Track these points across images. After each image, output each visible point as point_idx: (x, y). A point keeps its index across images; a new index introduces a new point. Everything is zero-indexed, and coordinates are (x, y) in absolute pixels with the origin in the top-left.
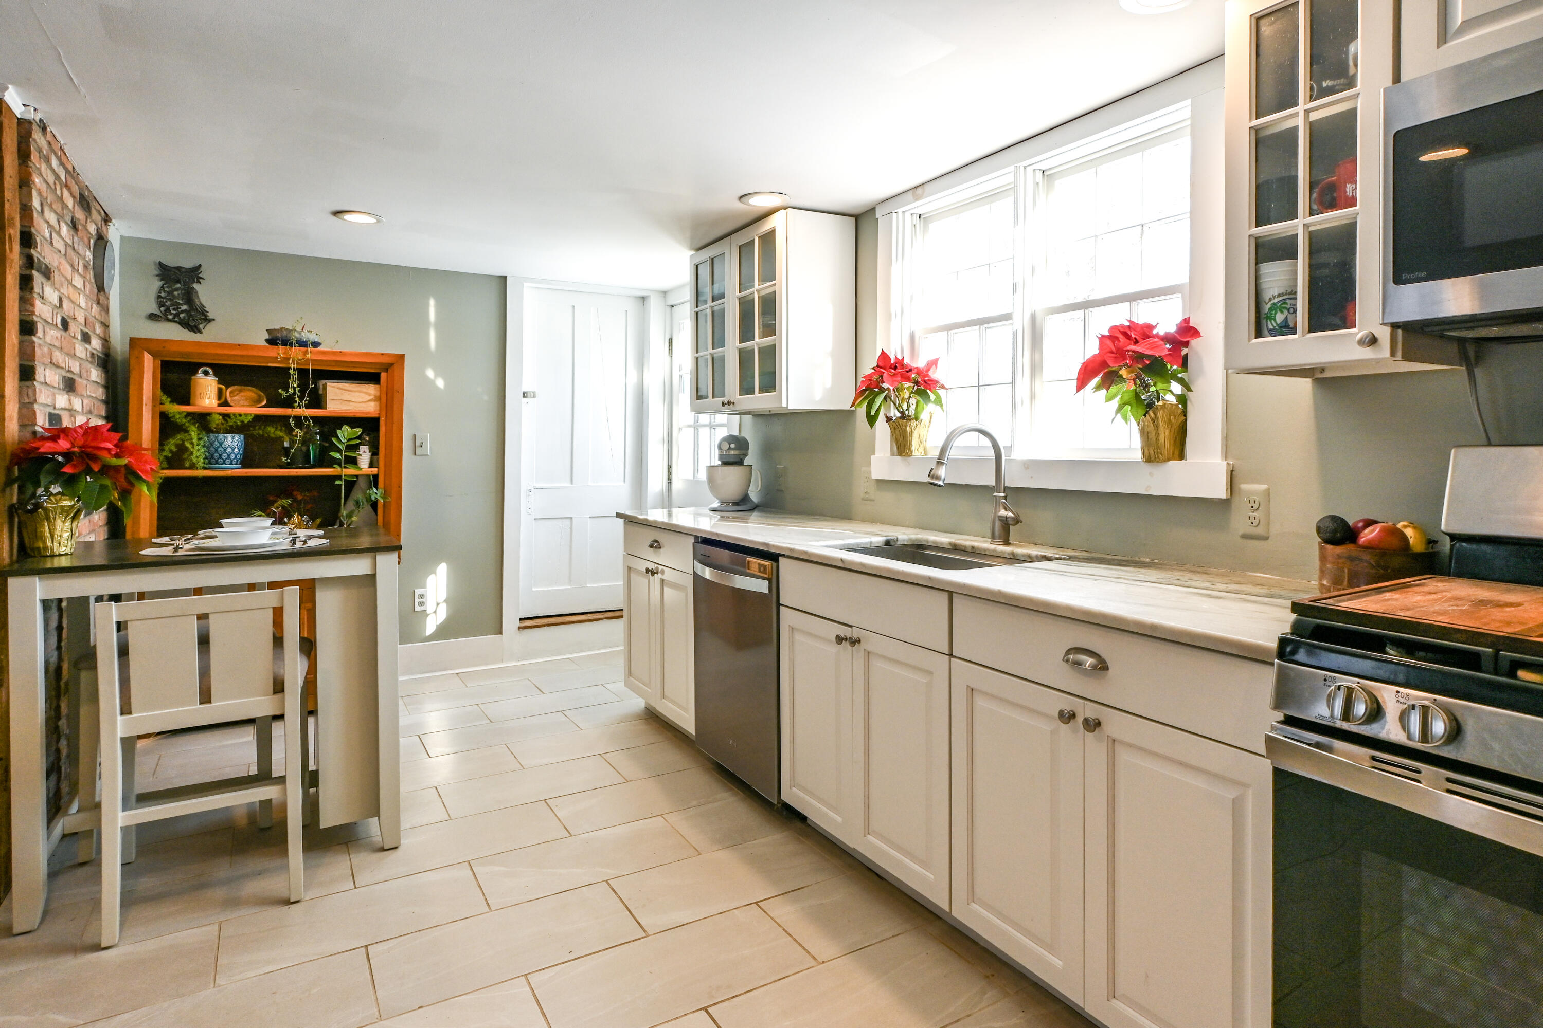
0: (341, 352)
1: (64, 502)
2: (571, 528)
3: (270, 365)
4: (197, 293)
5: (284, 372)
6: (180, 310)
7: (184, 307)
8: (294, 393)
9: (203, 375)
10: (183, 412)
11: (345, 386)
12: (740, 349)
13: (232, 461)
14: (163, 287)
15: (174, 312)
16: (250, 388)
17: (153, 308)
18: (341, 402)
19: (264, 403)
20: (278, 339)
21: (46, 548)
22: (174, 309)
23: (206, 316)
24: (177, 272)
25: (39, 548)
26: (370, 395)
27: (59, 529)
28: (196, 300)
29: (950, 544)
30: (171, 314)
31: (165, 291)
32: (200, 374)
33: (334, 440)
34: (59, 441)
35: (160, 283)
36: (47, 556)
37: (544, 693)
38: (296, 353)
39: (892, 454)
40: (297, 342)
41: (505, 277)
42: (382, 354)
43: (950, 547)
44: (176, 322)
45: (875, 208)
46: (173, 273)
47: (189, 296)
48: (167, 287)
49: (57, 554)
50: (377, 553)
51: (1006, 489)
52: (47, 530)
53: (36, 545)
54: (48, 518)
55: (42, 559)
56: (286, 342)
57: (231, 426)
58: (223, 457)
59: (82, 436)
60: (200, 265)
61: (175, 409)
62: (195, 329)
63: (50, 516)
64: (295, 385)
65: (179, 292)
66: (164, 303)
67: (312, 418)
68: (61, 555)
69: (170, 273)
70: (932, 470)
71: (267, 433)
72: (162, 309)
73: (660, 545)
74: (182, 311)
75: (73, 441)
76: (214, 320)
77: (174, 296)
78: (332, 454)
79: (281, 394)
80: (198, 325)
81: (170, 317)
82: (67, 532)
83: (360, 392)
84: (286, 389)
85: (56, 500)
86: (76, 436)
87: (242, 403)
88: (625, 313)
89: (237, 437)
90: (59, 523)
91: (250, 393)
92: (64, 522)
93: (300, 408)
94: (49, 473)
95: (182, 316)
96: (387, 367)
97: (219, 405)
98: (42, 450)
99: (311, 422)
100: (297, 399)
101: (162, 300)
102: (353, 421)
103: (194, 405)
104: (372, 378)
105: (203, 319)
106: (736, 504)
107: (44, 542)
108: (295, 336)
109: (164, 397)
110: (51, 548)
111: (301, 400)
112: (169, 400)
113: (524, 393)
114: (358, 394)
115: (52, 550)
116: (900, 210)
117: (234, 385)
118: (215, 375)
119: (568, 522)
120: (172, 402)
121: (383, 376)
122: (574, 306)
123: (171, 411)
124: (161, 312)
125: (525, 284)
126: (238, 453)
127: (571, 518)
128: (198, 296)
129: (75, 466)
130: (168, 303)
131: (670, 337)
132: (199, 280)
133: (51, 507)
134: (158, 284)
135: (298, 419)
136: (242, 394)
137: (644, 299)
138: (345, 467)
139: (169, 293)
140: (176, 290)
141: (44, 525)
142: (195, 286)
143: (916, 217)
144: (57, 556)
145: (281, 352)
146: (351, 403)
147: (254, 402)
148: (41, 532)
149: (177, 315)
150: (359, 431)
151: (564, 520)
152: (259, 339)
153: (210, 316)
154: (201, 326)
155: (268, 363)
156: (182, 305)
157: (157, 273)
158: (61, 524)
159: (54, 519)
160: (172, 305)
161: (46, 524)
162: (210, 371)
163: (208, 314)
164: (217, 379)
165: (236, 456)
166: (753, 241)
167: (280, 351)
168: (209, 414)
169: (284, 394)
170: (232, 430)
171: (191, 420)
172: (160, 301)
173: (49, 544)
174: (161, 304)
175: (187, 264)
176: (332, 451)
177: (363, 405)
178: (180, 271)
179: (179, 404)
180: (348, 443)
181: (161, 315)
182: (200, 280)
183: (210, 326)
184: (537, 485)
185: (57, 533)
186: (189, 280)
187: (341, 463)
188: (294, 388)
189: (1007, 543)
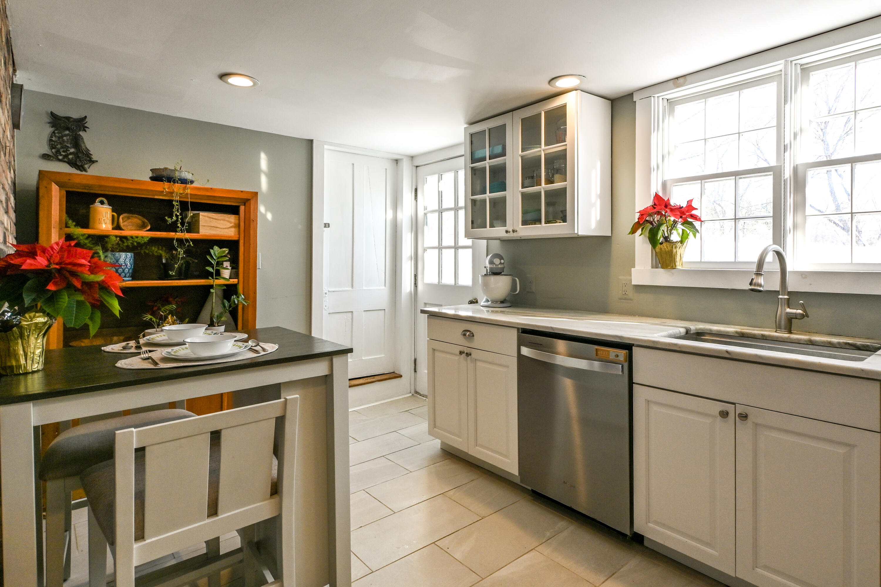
0: (211, 189)
1: (38, 319)
2: (352, 319)
3: (156, 197)
4: (82, 139)
5: (169, 203)
6: (68, 152)
7: (72, 150)
8: (177, 220)
9: (100, 204)
10: (85, 234)
11: (213, 216)
12: (522, 193)
13: (126, 275)
14: (54, 132)
15: (64, 154)
16: (136, 215)
17: (46, 150)
18: (210, 227)
19: (149, 228)
20: (163, 177)
21: (19, 366)
22: (63, 151)
23: (91, 158)
24: (67, 121)
25: (11, 367)
26: (231, 223)
27: (32, 346)
28: (83, 145)
29: (736, 332)
30: (61, 155)
31: (55, 136)
32: (97, 204)
33: (208, 257)
34: (36, 257)
35: (52, 129)
36: (20, 374)
37: (359, 441)
38: (177, 188)
39: (652, 267)
40: (180, 179)
41: (311, 141)
42: (242, 191)
43: (737, 335)
44: (65, 162)
45: (632, 94)
46: (63, 121)
47: (77, 142)
48: (58, 133)
49: (30, 371)
50: (334, 356)
51: (790, 293)
52: (21, 348)
53: (9, 364)
54: (22, 336)
55: (15, 378)
56: (170, 179)
57: (127, 246)
58: (119, 271)
59: (58, 253)
60: (86, 117)
61: (78, 231)
62: (81, 168)
63: (24, 334)
64: (178, 214)
65: (68, 137)
66: (55, 146)
67: (192, 240)
68: (33, 372)
69: (60, 122)
70: (752, 279)
71: (151, 252)
72: (53, 150)
73: (473, 333)
74: (70, 153)
75: (49, 257)
76: (97, 161)
77: (63, 141)
78: (207, 268)
79: (167, 221)
80: (84, 164)
81: (60, 157)
82: (39, 348)
83: (224, 220)
84: (171, 217)
85: (30, 317)
86: (52, 253)
87: (129, 227)
88: (385, 170)
89: (129, 255)
90: (32, 339)
91: (137, 220)
92: (37, 339)
93: (182, 232)
94: (31, 290)
95: (70, 157)
96: (246, 202)
97: (113, 229)
98: (23, 267)
99: (191, 243)
100: (179, 225)
101: (53, 143)
102: (222, 243)
103: (93, 228)
104: (233, 210)
105: (88, 160)
106: (502, 302)
107: (18, 360)
108: (177, 174)
109: (70, 222)
110: (24, 366)
111: (183, 226)
112: (74, 223)
113: (325, 224)
114: (222, 222)
115: (25, 368)
116: (656, 95)
117: (125, 213)
118: (109, 204)
119: (350, 314)
120: (75, 226)
121: (242, 208)
122: (353, 164)
123: (76, 233)
124: (52, 152)
125: (326, 147)
126: (130, 269)
127: (352, 312)
128: (84, 142)
129: (55, 284)
130: (59, 146)
131: (416, 188)
132: (84, 129)
133: (26, 325)
134: (49, 130)
135: (180, 241)
136: (130, 220)
137: (397, 161)
138: (216, 279)
139: (59, 138)
140: (66, 135)
141: (18, 343)
142: (82, 133)
143: (665, 101)
144: (29, 373)
145: (166, 187)
146: (218, 229)
147: (140, 227)
148: (15, 350)
149: (66, 156)
150: (226, 250)
151: (348, 313)
152: (146, 176)
153: (94, 158)
154: (86, 166)
155: (154, 195)
156: (71, 148)
157: (49, 121)
158: (34, 341)
159: (28, 336)
160: (62, 148)
161: (20, 341)
162: (105, 201)
163: (92, 156)
164: (111, 207)
165: (129, 271)
166: (540, 114)
167: (164, 187)
168: (107, 236)
169: (169, 220)
170: (127, 250)
171: (91, 240)
172: (52, 144)
173: (23, 361)
174: (52, 147)
175: (75, 115)
176: (208, 266)
177: (226, 230)
178: (69, 121)
179: (81, 228)
180: (218, 260)
181: (53, 156)
182: (86, 129)
183: (94, 166)
184: (330, 289)
185: (30, 350)
186: (77, 128)
187: (213, 275)
188: (177, 216)
189: (790, 332)
